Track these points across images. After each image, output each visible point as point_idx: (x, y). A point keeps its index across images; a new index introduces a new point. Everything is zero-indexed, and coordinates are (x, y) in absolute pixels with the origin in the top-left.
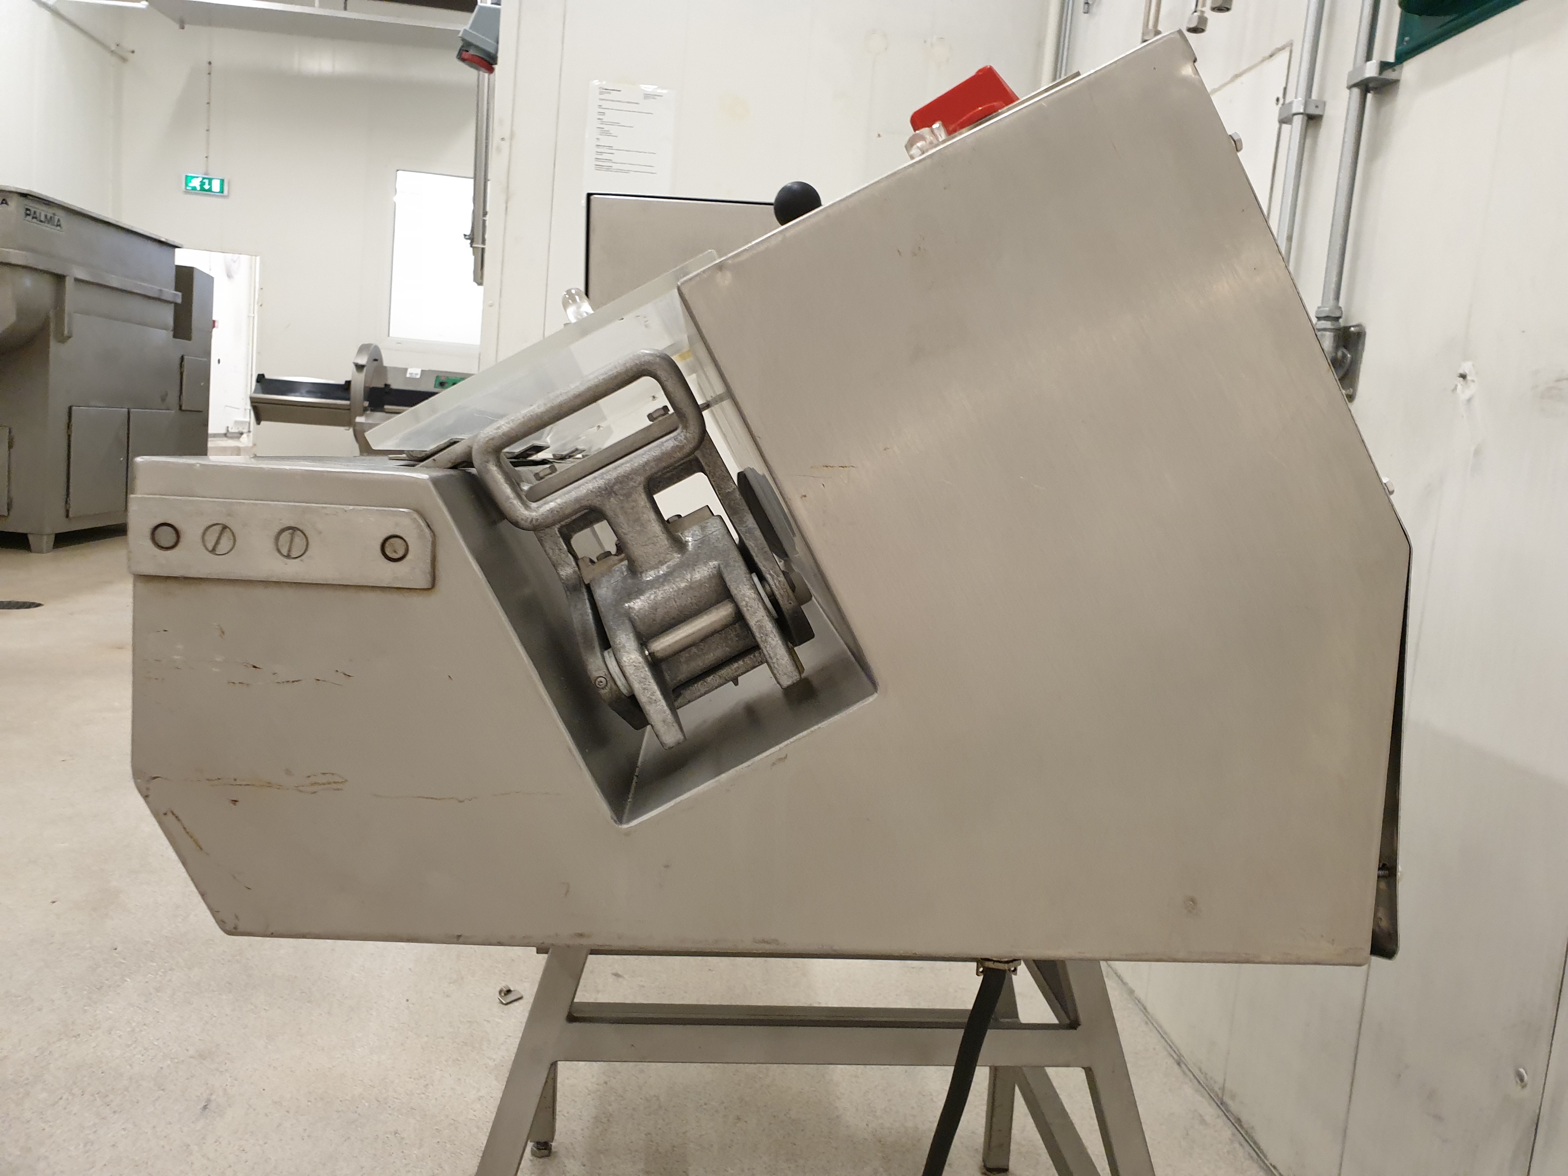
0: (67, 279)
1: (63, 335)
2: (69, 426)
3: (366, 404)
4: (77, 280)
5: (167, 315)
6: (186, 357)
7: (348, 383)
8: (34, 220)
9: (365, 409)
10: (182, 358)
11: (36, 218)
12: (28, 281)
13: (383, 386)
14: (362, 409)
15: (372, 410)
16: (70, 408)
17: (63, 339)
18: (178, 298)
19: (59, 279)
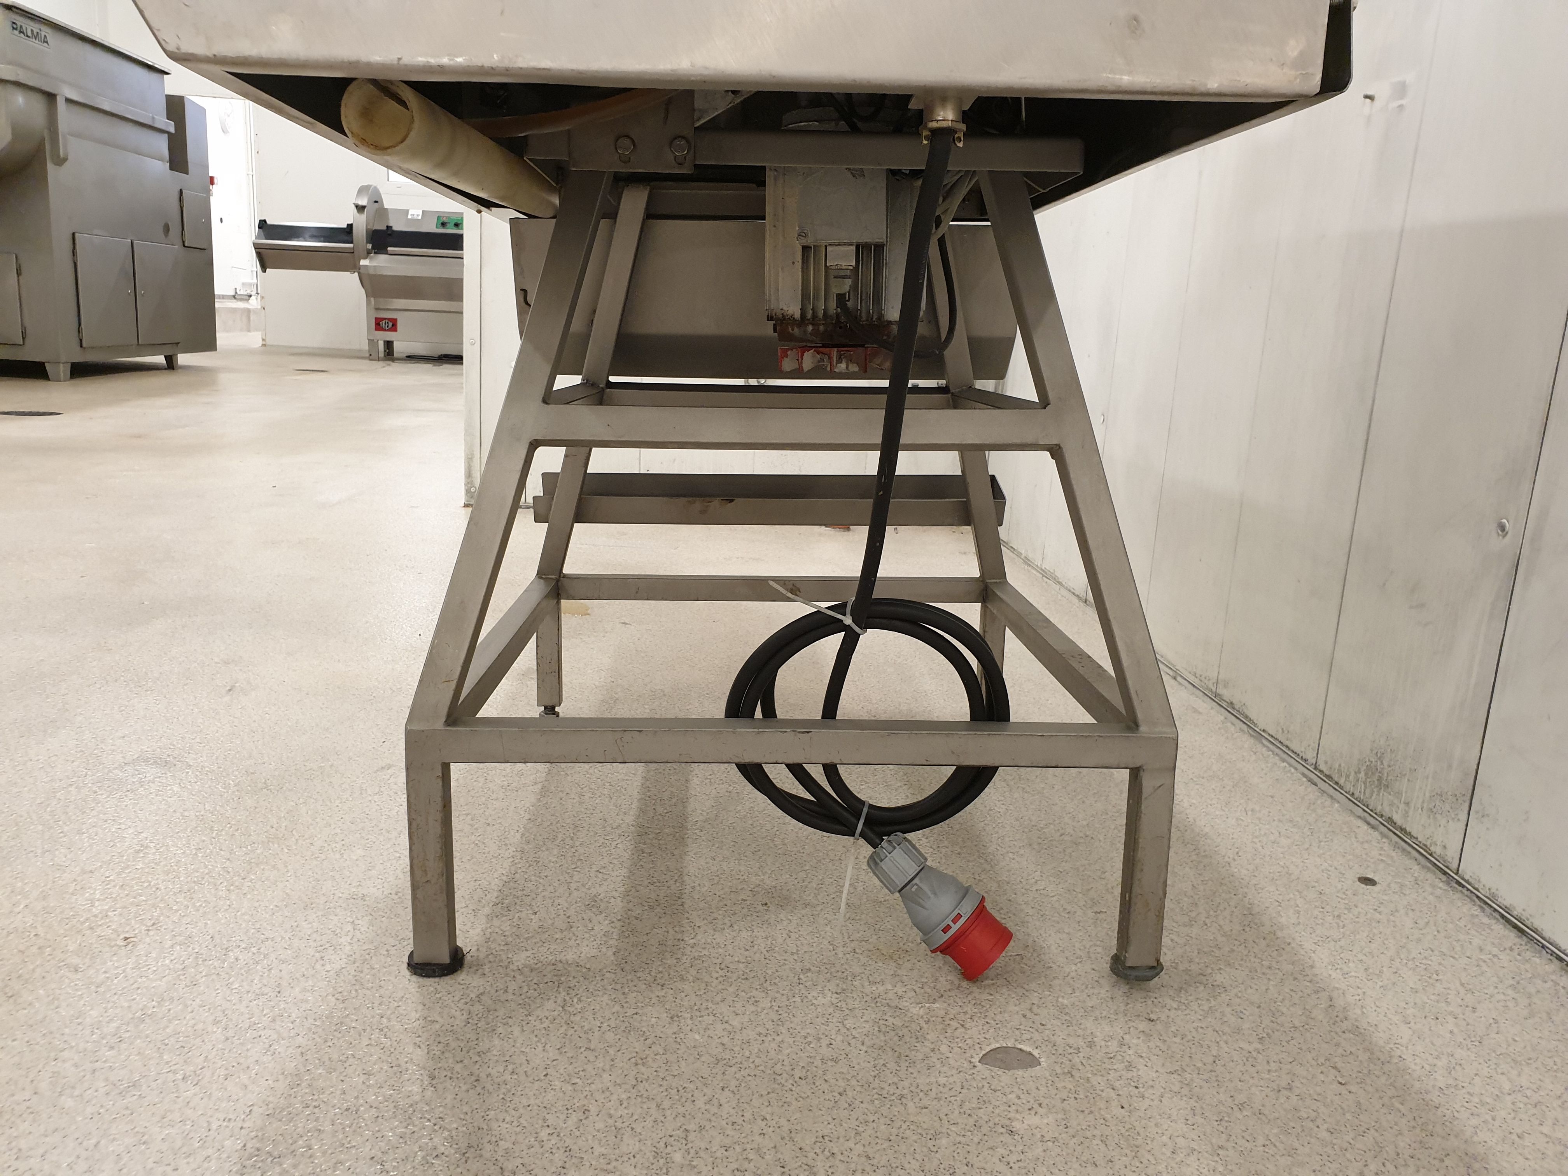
0: (58, 97)
1: (59, 156)
2: (74, 253)
3: (370, 246)
4: (68, 101)
5: (162, 145)
6: (184, 191)
7: (350, 226)
8: (22, 35)
9: (369, 252)
10: (181, 192)
11: (23, 33)
12: (20, 99)
13: (385, 228)
14: (366, 252)
15: (375, 253)
16: (74, 234)
17: (60, 161)
18: (171, 128)
19: (51, 97)
